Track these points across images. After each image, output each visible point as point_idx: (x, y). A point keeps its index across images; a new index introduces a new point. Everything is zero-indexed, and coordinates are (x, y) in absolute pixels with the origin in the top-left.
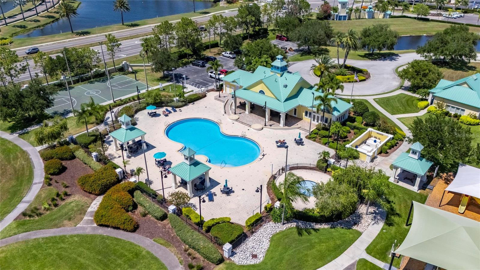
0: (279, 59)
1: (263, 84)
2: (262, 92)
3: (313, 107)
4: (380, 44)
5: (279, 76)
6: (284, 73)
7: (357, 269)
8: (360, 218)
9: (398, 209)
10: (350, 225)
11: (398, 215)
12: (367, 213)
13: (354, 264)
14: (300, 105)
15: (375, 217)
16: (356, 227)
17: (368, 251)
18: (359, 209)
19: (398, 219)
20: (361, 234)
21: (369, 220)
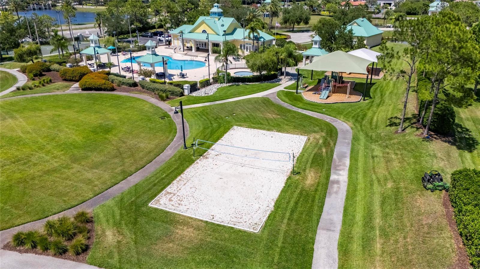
0: (215, 6)
1: (204, 24)
2: (204, 31)
3: (245, 39)
4: (297, 18)
5: (217, 19)
6: (221, 18)
7: (278, 93)
8: (281, 80)
9: (306, 76)
10: (273, 82)
11: (307, 78)
12: (285, 78)
13: (275, 92)
14: (235, 39)
15: (291, 79)
16: (278, 83)
17: (285, 88)
18: (280, 78)
19: (306, 79)
20: (281, 84)
21: (287, 80)
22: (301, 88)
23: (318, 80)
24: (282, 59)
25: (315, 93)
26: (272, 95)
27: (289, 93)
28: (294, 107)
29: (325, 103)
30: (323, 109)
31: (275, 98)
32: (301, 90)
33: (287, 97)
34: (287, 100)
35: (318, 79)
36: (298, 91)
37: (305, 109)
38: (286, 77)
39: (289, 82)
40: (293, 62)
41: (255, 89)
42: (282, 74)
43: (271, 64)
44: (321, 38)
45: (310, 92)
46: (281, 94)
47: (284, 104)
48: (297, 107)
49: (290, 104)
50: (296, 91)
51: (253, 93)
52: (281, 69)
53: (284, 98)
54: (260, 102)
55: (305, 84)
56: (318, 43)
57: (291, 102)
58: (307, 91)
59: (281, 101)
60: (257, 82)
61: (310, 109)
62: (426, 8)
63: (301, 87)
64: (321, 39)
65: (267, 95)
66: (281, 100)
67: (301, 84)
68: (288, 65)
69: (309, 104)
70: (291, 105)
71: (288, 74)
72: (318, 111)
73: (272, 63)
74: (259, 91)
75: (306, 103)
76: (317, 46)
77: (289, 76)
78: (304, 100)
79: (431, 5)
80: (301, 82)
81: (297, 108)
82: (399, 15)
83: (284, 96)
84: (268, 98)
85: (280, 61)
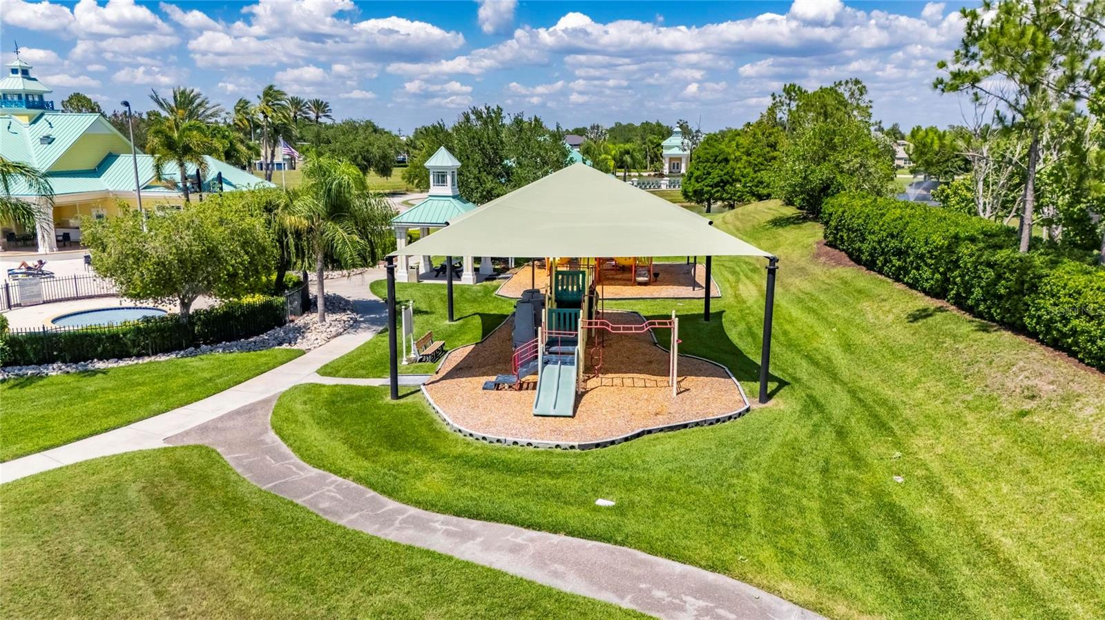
0: (15, 71)
3: (148, 187)
5: (25, 120)
6: (42, 115)
7: (279, 406)
8: (301, 331)
9: (424, 307)
10: (265, 345)
11: (426, 313)
12: (323, 319)
13: (266, 402)
14: (107, 191)
15: (354, 326)
16: (285, 346)
17: (325, 371)
18: (300, 321)
19: (426, 317)
20: (302, 353)
21: (333, 329)
22: (411, 361)
23: (477, 321)
24: (298, 234)
25: (497, 386)
26: (239, 422)
27: (351, 400)
28: (392, 504)
29: (582, 447)
30: (597, 493)
31: (255, 443)
32: (413, 373)
33: (337, 425)
34: (338, 450)
35: (482, 315)
36: (403, 380)
37: (476, 516)
38: (330, 318)
39: (345, 337)
40: (353, 242)
41: (134, 395)
42: (308, 305)
43: (234, 253)
44: (460, 160)
45: (464, 381)
46: (299, 407)
47: (321, 482)
48: (418, 504)
49: (358, 480)
50: (387, 381)
51: (112, 421)
52: (302, 285)
53: (315, 435)
54: (133, 493)
55: (430, 338)
56: (449, 178)
57: (362, 466)
58: (450, 375)
59: (296, 459)
60: (167, 351)
61: (510, 506)
62: (656, 150)
63: (412, 356)
64: (459, 164)
65: (203, 429)
66: (297, 450)
67: (408, 341)
68: (333, 261)
69: (489, 465)
70: (372, 486)
71: (335, 304)
72: (571, 514)
73: (245, 244)
74: (154, 407)
75: (466, 461)
76: (447, 190)
77: (344, 311)
78: (446, 436)
79: (664, 143)
80: (409, 331)
81: (413, 511)
82: (622, 150)
83: (320, 422)
84: (207, 452)
85: (292, 241)
